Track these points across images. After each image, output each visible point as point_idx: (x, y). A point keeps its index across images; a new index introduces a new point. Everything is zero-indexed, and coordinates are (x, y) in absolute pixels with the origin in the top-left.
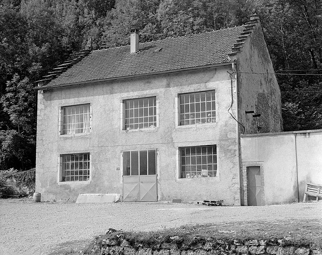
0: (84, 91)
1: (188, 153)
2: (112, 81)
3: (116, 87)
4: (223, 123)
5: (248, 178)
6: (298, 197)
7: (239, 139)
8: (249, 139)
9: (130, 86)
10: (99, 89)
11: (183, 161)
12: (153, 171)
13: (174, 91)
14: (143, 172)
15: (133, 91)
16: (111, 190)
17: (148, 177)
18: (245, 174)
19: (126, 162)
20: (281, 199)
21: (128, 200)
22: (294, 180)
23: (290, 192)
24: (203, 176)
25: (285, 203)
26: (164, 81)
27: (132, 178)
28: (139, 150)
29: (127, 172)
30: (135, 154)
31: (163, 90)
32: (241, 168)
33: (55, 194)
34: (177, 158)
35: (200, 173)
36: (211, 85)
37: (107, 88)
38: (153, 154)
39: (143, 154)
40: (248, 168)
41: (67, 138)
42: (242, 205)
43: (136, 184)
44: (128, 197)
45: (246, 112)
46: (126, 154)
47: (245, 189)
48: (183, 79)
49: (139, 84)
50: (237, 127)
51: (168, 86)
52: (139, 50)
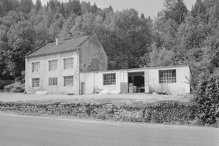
0: (38, 58)
1: (66, 78)
2: (46, 55)
3: (47, 56)
4: (75, 69)
5: (82, 86)
6: (94, 92)
7: (79, 74)
8: (82, 74)
9: (51, 56)
10: (42, 57)
11: (65, 81)
12: (56, 84)
13: (63, 58)
14: (54, 84)
15: (51, 58)
16: (45, 90)
17: (55, 86)
18: (81, 85)
19: (49, 81)
20: (90, 93)
21: (50, 93)
22: (93, 87)
23: (92, 91)
24: (70, 86)
25: (91, 94)
26: (60, 55)
27: (51, 86)
28: (53, 77)
29: (49, 84)
30: (52, 78)
31: (59, 58)
32: (80, 83)
33: (31, 91)
34: (63, 80)
35: (69, 85)
36: (72, 56)
37: (44, 57)
38: (57, 79)
39: (54, 78)
40: (82, 83)
41: (33, 73)
42: (80, 95)
43: (52, 88)
44: (50, 92)
45: (84, 65)
46: (49, 79)
47: (81, 90)
48: (65, 54)
49: (53, 56)
50: (79, 70)
51: (61, 56)
52: (59, 44)
